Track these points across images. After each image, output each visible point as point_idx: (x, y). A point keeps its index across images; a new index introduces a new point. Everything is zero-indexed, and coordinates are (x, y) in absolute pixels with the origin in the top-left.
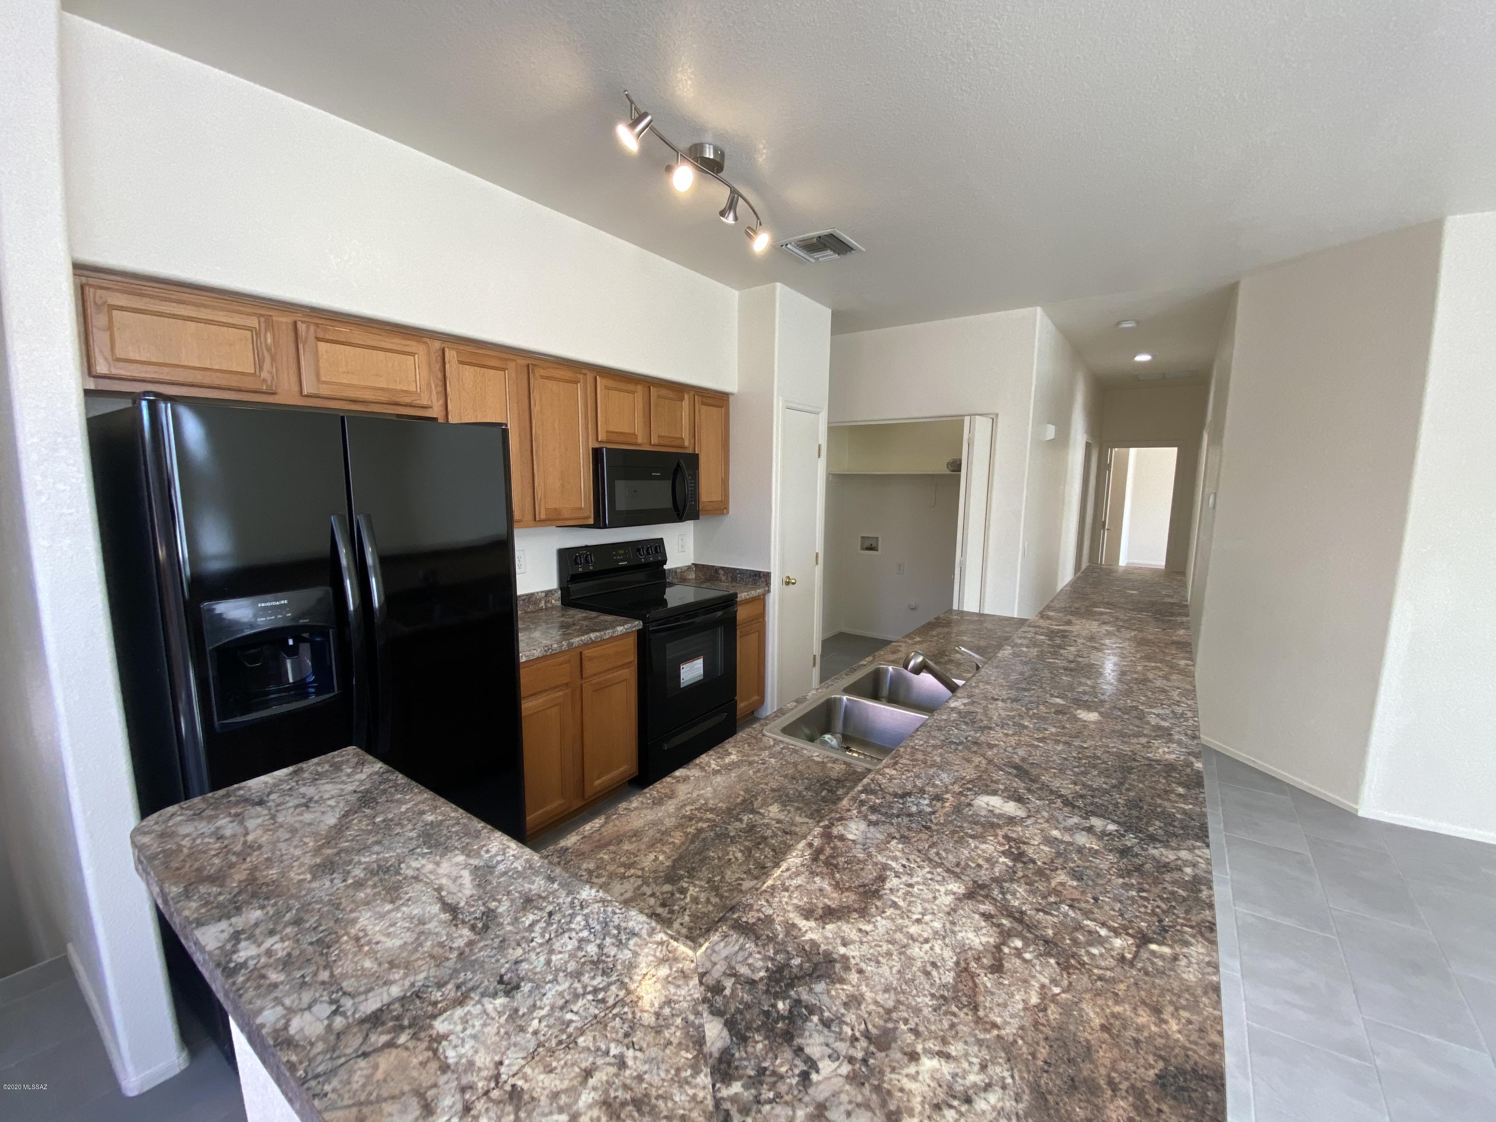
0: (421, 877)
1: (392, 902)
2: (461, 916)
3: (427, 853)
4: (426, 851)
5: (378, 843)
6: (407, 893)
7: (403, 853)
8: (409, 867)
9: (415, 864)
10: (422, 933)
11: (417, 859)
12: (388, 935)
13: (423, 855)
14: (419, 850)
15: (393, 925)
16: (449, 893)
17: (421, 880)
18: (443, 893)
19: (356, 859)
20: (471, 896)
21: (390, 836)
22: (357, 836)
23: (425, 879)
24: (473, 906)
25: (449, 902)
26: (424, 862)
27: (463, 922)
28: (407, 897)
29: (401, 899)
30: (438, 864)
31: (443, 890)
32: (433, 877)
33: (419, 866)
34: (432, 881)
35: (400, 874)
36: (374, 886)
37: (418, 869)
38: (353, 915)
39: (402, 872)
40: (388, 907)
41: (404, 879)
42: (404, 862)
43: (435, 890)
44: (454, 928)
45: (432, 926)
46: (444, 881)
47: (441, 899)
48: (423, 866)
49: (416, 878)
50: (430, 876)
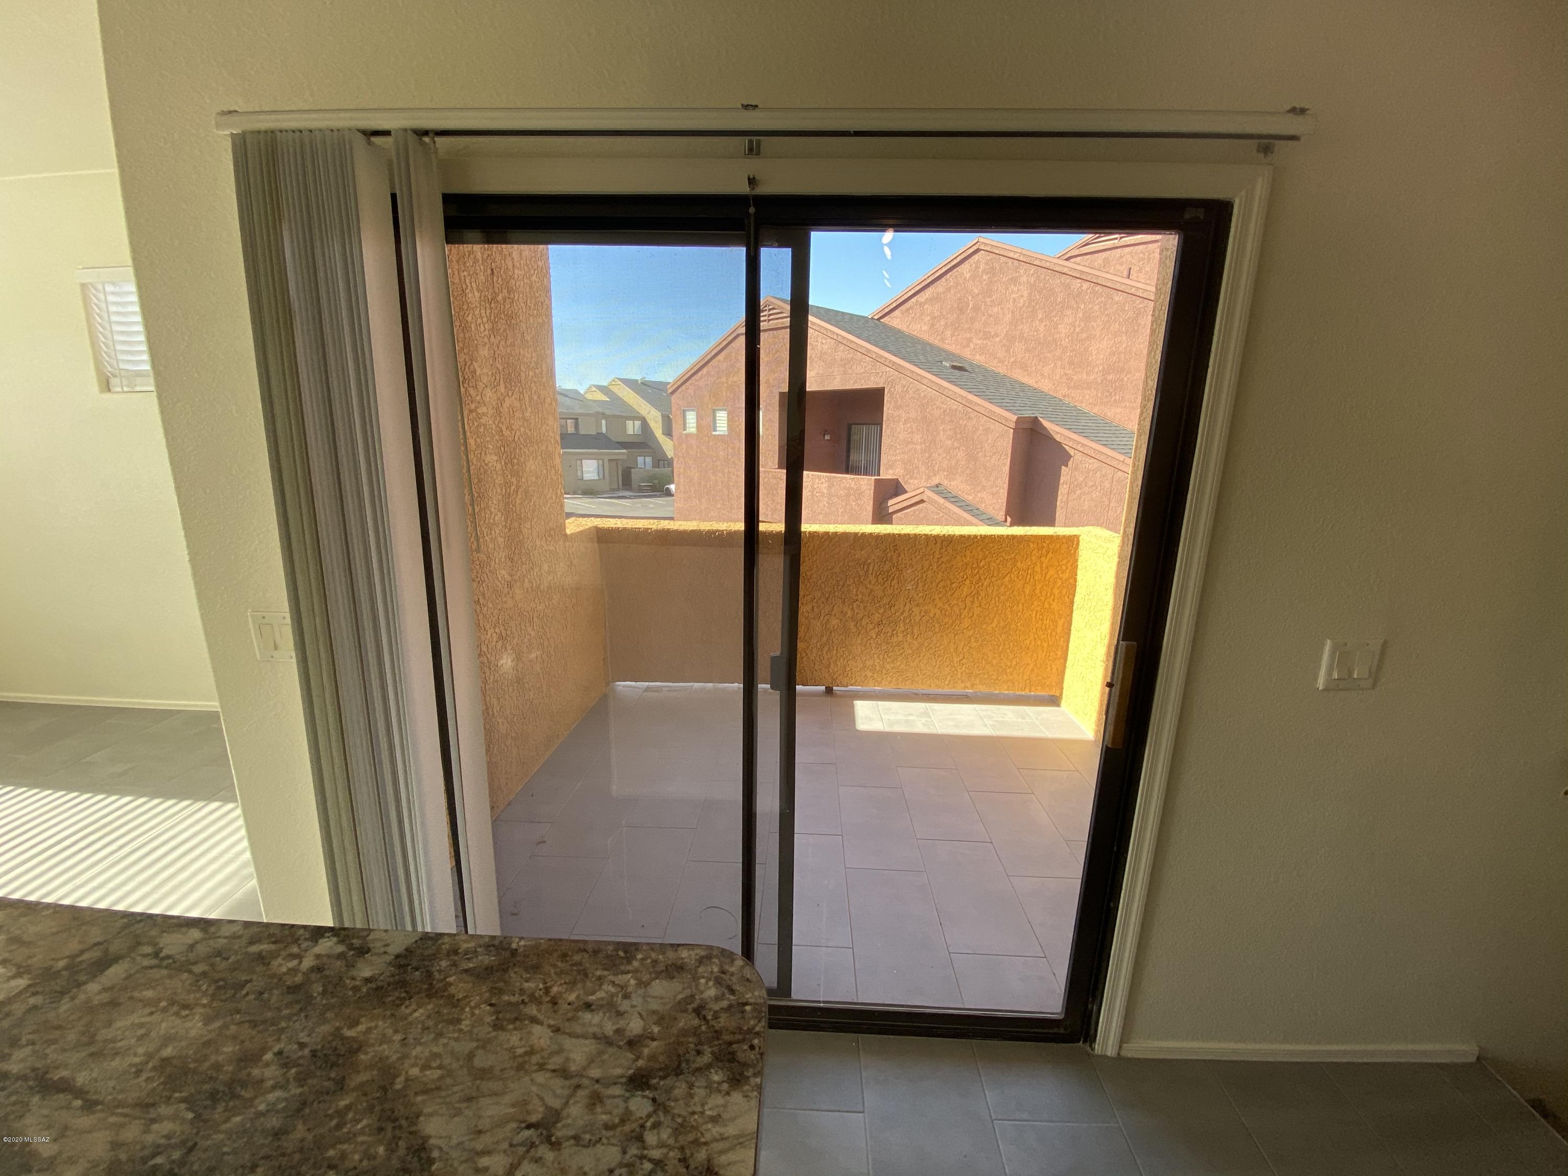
0: (137, 1112)
1: (165, 1061)
2: (31, 1083)
3: (154, 1156)
4: (159, 1160)
5: (278, 1134)
6: (147, 1079)
7: (208, 1137)
8: (174, 1118)
9: (166, 1127)
10: (89, 1044)
11: (168, 1137)
12: (141, 1025)
13: (157, 1150)
14: (176, 1155)
15: (141, 1038)
16: (68, 1107)
17: (136, 1105)
18: (78, 1103)
19: (295, 1091)
20: (21, 1117)
21: (267, 1157)
22: (339, 1127)
23: (126, 1111)
24: (14, 1104)
25: (61, 1095)
26: (149, 1138)
27: (24, 1078)
28: (144, 1076)
29: (154, 1068)
30: (116, 1145)
31: (82, 1108)
32: (112, 1119)
33: (155, 1127)
34: (113, 1114)
35: (183, 1100)
36: (217, 1067)
37: (153, 1121)
38: (217, 1024)
39: (183, 1106)
40: (168, 1052)
41: (169, 1098)
42: (192, 1122)
43: (97, 1103)
44: (38, 1065)
45: (74, 1058)
46: (85, 1121)
47: (79, 1093)
48: (147, 1131)
49: (145, 1106)
50: (121, 1120)
